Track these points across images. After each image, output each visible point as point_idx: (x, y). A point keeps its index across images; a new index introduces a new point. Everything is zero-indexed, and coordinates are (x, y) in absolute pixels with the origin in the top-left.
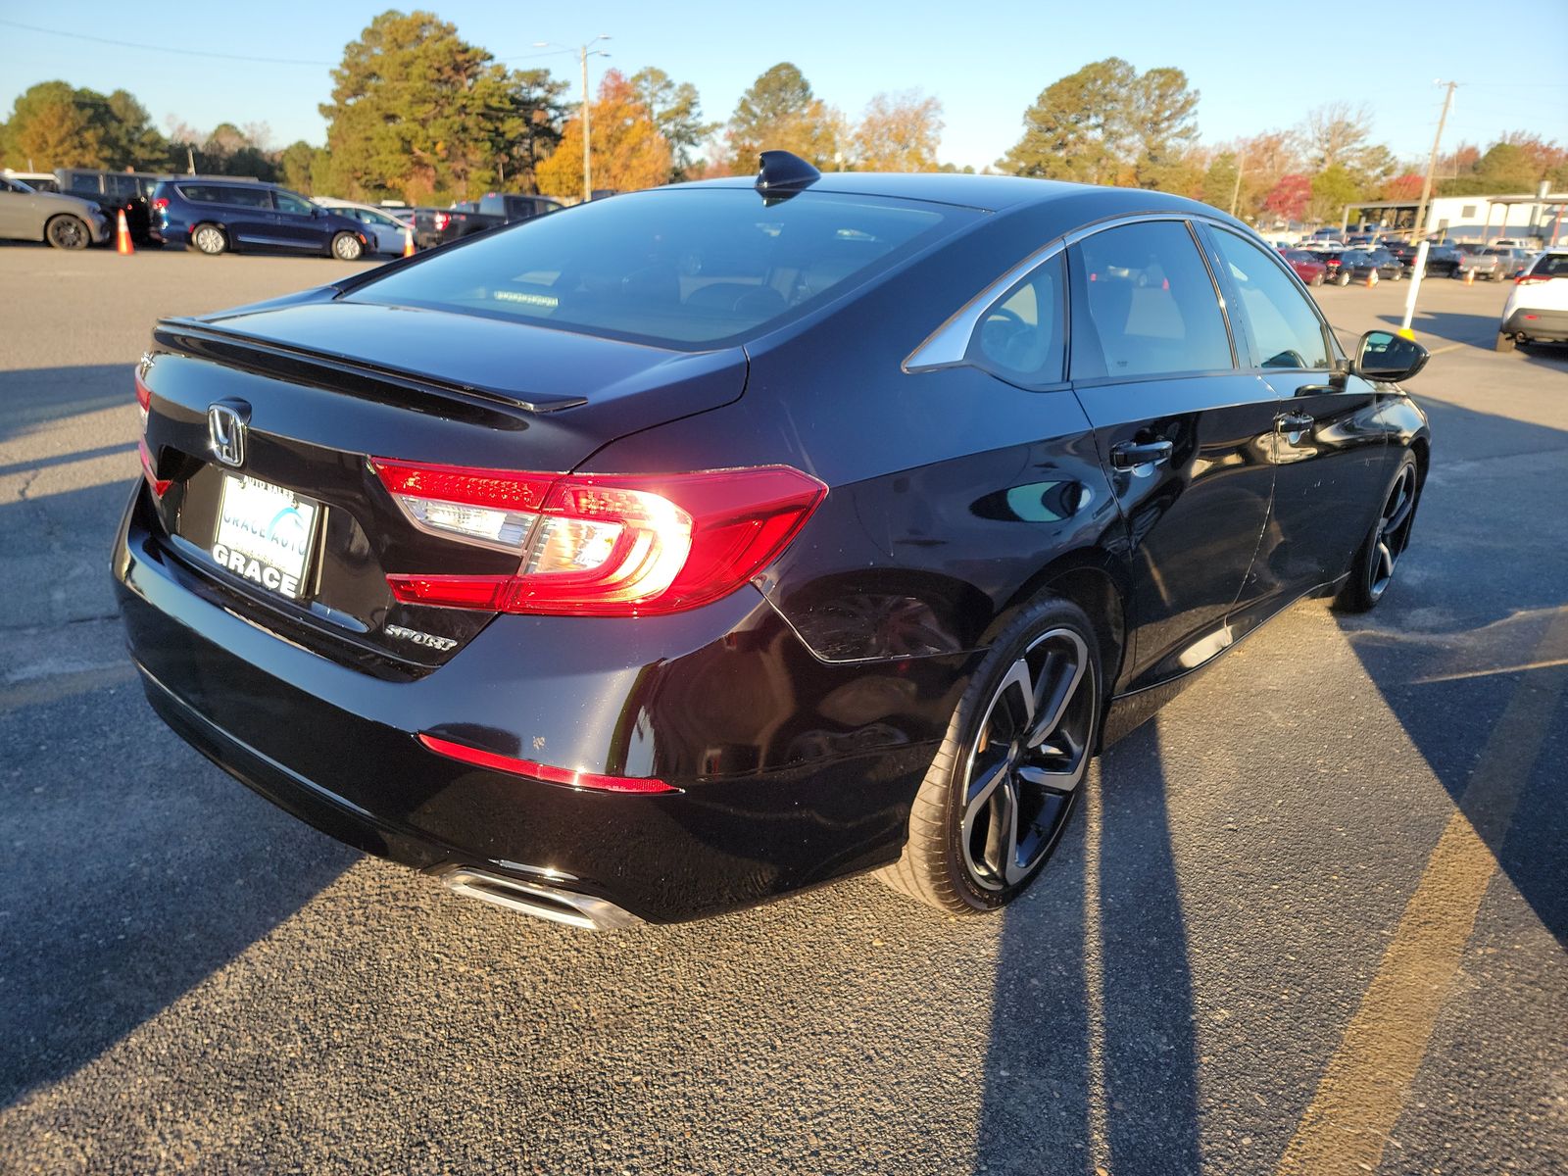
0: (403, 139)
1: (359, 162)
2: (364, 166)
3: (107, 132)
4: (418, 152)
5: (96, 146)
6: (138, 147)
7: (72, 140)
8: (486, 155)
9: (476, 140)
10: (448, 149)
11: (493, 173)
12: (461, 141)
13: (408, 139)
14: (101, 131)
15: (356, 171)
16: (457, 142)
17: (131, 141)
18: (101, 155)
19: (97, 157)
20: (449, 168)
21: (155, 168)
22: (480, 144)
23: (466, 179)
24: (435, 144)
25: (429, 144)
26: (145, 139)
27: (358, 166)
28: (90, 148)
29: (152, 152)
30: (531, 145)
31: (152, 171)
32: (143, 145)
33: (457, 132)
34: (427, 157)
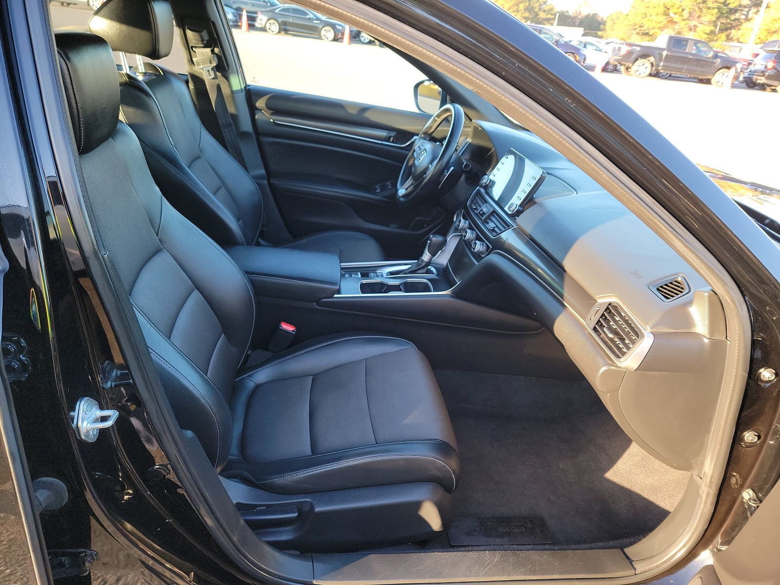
0: (666, 7)
1: (639, 21)
2: (640, 23)
3: (530, 4)
4: (672, 15)
5: (523, 11)
6: (542, 12)
7: (514, 8)
8: (712, 17)
9: (709, 8)
10: (690, 13)
11: (713, 28)
12: (700, 9)
13: (668, 7)
14: (527, 4)
15: (635, 24)
16: (697, 9)
17: (540, 9)
18: (523, 16)
19: (521, 16)
20: (686, 24)
21: (546, 22)
22: (710, 11)
23: (695, 31)
24: (683, 10)
25: (680, 10)
26: (546, 8)
27: (637, 23)
28: (520, 12)
29: (547, 15)
30: (748, 12)
31: (544, 24)
32: (544, 11)
33: (699, 3)
34: (676, 18)
